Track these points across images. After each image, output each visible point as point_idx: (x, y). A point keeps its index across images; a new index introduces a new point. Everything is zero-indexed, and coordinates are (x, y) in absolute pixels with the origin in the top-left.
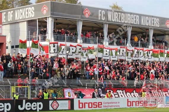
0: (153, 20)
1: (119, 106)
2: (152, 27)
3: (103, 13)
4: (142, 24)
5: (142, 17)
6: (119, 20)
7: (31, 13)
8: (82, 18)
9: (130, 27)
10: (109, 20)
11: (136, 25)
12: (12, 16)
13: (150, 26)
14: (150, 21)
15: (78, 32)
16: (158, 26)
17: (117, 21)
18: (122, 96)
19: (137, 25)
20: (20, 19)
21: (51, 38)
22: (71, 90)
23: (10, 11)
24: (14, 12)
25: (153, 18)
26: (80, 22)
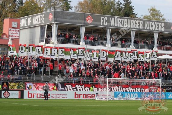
0: (158, 25)
1: (66, 97)
2: (156, 31)
3: (106, 19)
4: (146, 29)
5: (146, 22)
6: (122, 25)
7: (43, 19)
8: (84, 24)
9: (134, 31)
10: (111, 25)
11: (139, 29)
12: (30, 21)
13: (154, 30)
14: (154, 26)
15: (81, 36)
16: (163, 30)
17: (120, 26)
18: (80, 90)
19: (141, 29)
20: (35, 25)
21: (55, 40)
22: (32, 84)
23: (30, 17)
24: (32, 18)
25: (158, 23)
26: (83, 28)
